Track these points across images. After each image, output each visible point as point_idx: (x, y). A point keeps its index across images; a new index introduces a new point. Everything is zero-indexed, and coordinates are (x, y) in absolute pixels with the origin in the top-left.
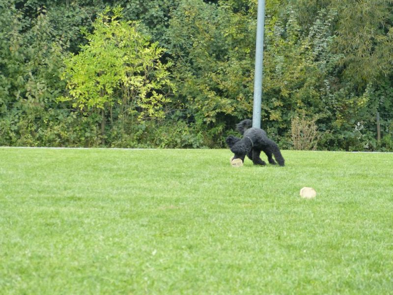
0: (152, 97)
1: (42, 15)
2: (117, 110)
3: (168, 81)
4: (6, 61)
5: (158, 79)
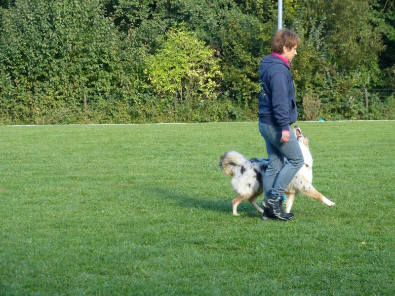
0: (207, 84)
1: (131, 29)
2: (184, 93)
3: (219, 72)
4: (108, 62)
5: (212, 71)
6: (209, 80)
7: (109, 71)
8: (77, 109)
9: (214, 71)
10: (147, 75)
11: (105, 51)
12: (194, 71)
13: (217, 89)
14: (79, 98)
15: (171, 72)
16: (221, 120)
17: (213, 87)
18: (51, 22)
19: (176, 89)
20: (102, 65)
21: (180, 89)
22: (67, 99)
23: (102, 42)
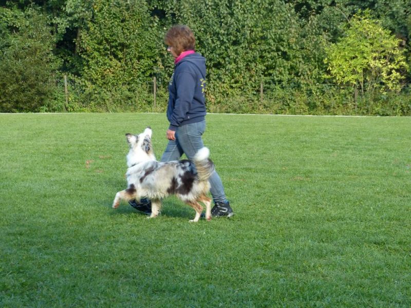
0: (391, 76)
1: (312, 16)
2: (366, 84)
3: (404, 63)
4: (286, 50)
5: (396, 61)
6: (393, 71)
7: (288, 59)
8: (253, 98)
9: (398, 62)
10: (327, 64)
11: (284, 39)
12: (377, 61)
13: (401, 81)
14: (255, 87)
15: (352, 62)
16: (404, 114)
17: (397, 78)
18: (230, 7)
19: (357, 80)
20: (280, 53)
21: (362, 80)
22: (242, 87)
23: (281, 29)
